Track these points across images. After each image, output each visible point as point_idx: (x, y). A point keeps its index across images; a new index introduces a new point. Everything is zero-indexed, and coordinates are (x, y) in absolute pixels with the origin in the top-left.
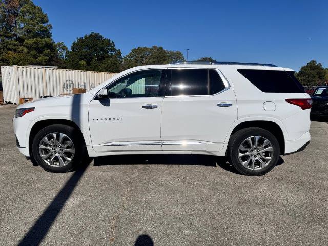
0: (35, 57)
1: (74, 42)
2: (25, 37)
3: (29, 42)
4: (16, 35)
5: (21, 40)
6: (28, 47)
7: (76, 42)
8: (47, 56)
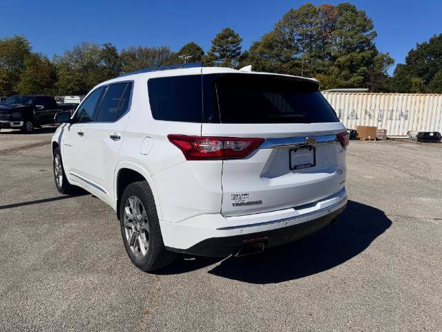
0: (346, 78)
1: (412, 51)
2: (338, 54)
3: (342, 59)
4: (329, 54)
5: (334, 59)
6: (339, 66)
7: (415, 49)
8: (362, 76)
